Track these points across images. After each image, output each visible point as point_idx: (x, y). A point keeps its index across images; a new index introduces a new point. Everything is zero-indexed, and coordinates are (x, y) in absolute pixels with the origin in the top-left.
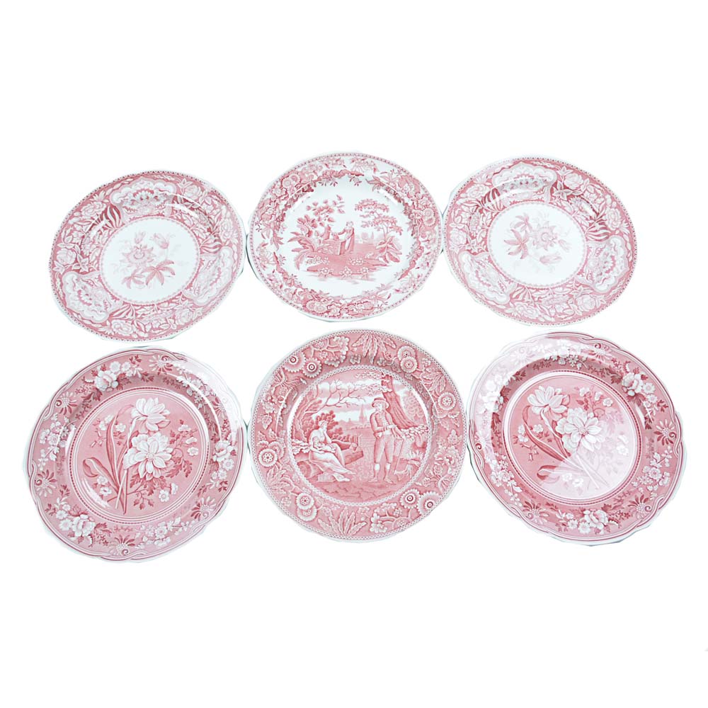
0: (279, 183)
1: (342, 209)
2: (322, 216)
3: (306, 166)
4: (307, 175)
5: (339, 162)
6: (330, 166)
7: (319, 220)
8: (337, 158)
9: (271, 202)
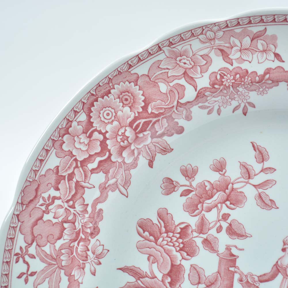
0: (83, 117)
1: (271, 193)
2: (212, 216)
3: (161, 57)
4: (163, 88)
5: (260, 44)
6: (234, 55)
7: (202, 228)
8: (255, 29)
9: (60, 179)
